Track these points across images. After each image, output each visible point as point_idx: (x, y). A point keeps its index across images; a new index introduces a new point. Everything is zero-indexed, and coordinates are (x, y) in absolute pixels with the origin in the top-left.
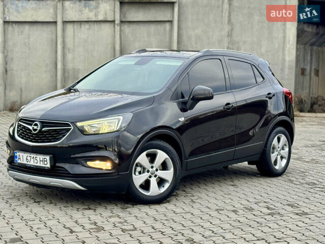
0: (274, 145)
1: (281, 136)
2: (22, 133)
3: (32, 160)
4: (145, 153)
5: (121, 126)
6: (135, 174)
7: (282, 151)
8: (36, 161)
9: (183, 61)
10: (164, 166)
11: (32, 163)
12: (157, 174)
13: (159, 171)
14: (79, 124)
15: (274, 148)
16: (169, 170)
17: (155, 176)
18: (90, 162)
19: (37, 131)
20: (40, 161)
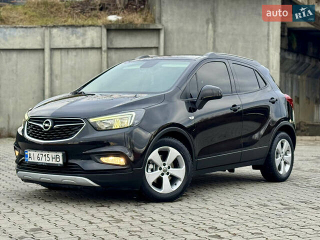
0: (277, 149)
1: (284, 141)
2: (32, 131)
3: (44, 158)
4: (157, 150)
5: (134, 122)
6: (147, 171)
7: (285, 156)
8: (48, 159)
9: (189, 63)
10: (176, 164)
11: (44, 161)
12: (169, 172)
13: (171, 169)
14: (91, 120)
15: (277, 153)
16: (182, 168)
17: (168, 174)
18: (103, 158)
19: (49, 129)
20: (52, 158)
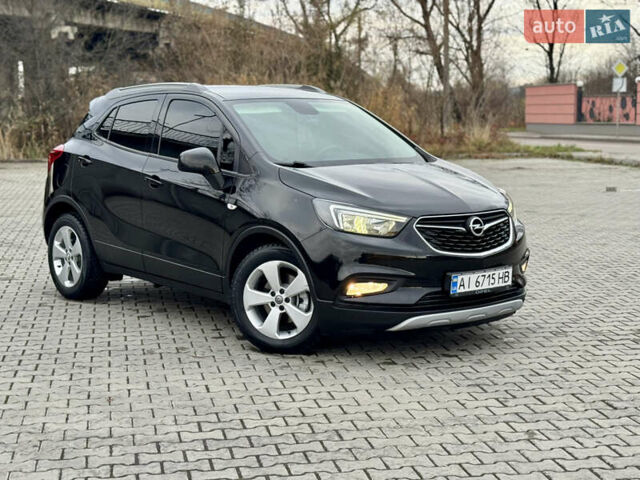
3: (487, 280)
8: (492, 281)
11: (486, 285)
20: (499, 278)
